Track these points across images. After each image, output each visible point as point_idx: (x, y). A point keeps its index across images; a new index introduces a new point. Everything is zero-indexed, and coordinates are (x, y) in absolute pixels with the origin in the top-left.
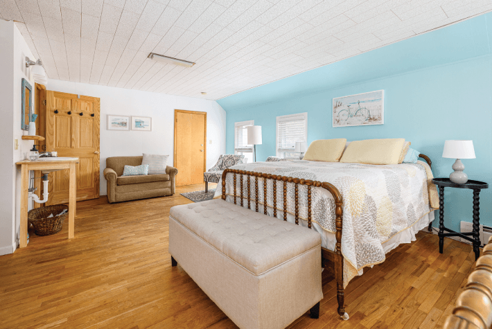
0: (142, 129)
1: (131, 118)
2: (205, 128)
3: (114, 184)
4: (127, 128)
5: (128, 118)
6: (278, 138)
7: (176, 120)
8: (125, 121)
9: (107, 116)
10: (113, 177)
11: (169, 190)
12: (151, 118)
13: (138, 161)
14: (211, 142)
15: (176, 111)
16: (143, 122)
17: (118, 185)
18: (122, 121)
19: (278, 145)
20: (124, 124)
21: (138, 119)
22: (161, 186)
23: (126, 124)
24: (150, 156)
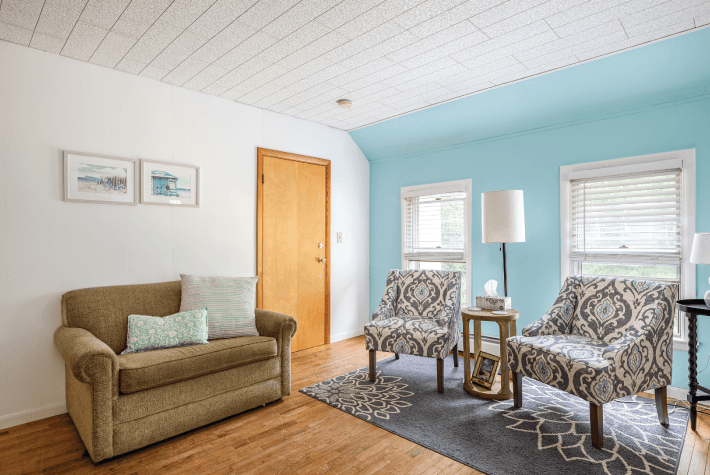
0: (174, 201)
1: (139, 165)
2: (327, 202)
3: (108, 394)
4: (128, 196)
5: (129, 166)
6: (567, 225)
7: (261, 178)
8: (119, 173)
9: (63, 155)
10: (103, 368)
11: (275, 385)
12: (197, 170)
13: (169, 299)
14: (339, 237)
15: (261, 153)
16: (175, 179)
17: (121, 394)
18: (113, 174)
19: (567, 243)
20: (116, 183)
21: (161, 170)
22: (257, 376)
23: (123, 182)
24: (203, 280)
